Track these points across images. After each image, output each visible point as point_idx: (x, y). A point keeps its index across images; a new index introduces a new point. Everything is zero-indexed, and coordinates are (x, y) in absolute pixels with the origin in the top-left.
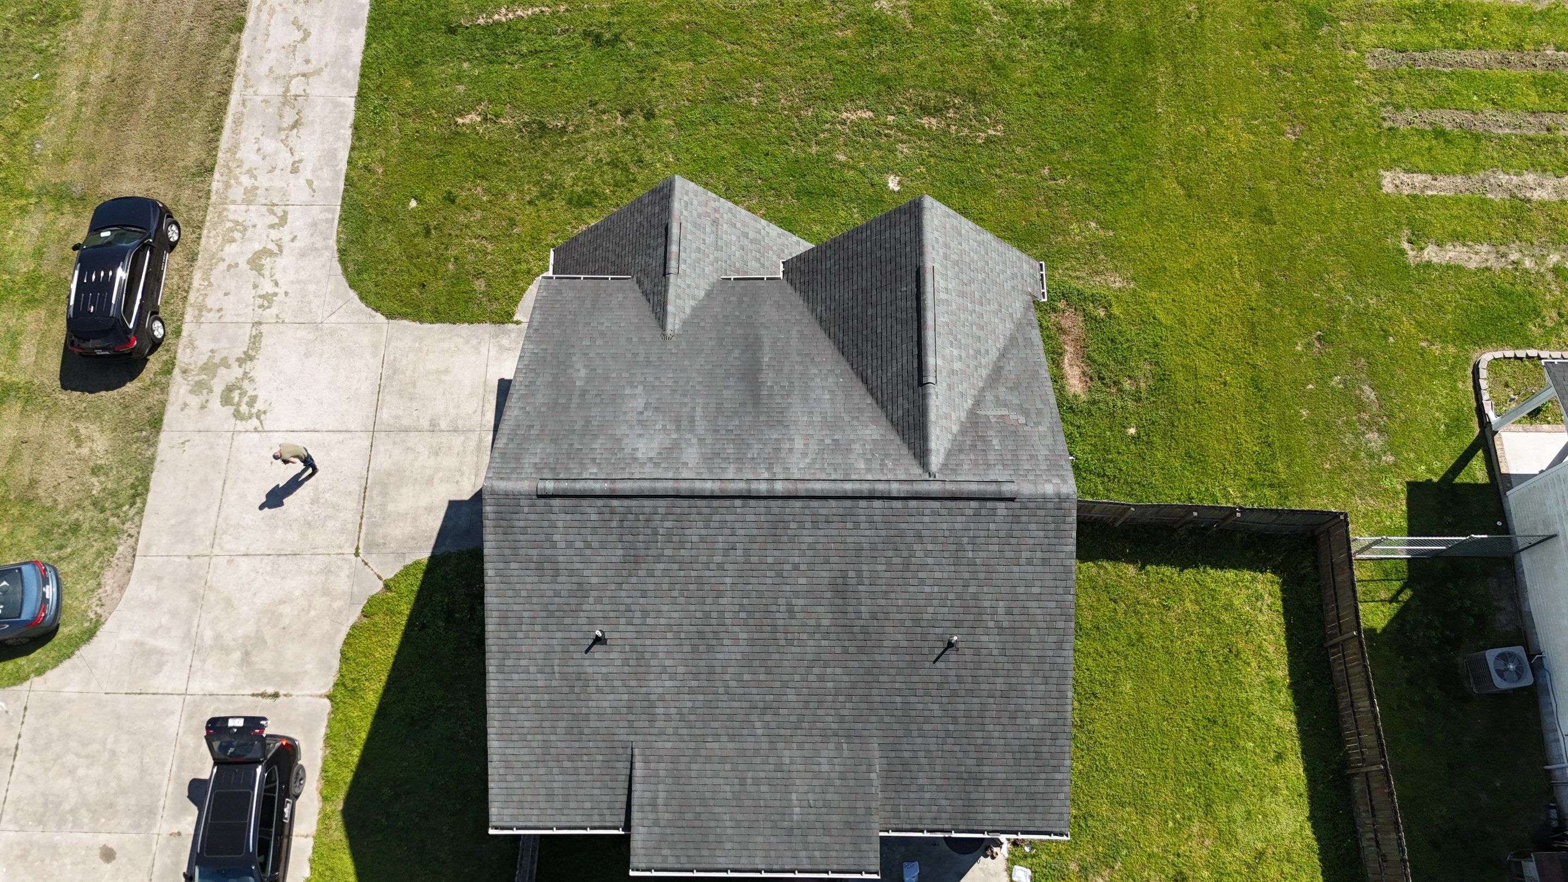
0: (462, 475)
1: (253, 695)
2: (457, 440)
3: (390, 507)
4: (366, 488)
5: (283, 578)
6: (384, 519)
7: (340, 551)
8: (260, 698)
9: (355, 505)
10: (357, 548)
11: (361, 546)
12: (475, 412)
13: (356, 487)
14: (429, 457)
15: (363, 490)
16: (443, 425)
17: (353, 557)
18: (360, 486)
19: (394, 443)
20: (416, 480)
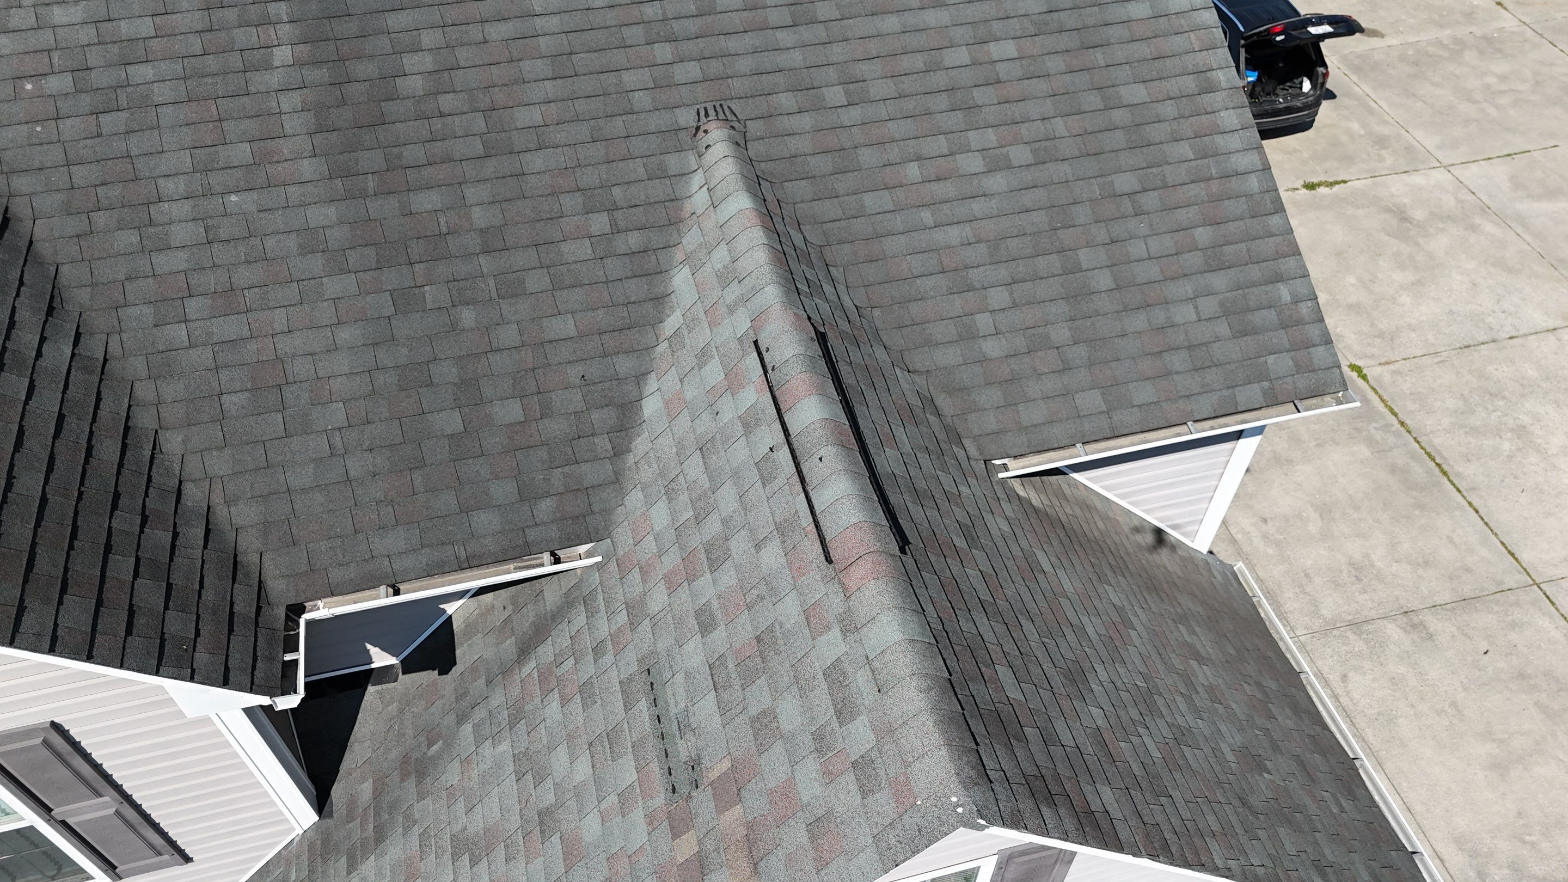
0: (1265, 537)
1: (1345, 182)
2: (1331, 605)
3: (1363, 451)
4: (1445, 473)
5: (1451, 312)
6: (1358, 430)
7: (1392, 367)
8: (1331, 180)
9: (1437, 441)
10: (1364, 377)
11: (1360, 382)
12: (1344, 678)
13: (1467, 471)
14: (1366, 556)
15: (1445, 467)
16: (1393, 631)
17: (1359, 363)
18: (1458, 474)
19: (1468, 570)
20: (1357, 508)
